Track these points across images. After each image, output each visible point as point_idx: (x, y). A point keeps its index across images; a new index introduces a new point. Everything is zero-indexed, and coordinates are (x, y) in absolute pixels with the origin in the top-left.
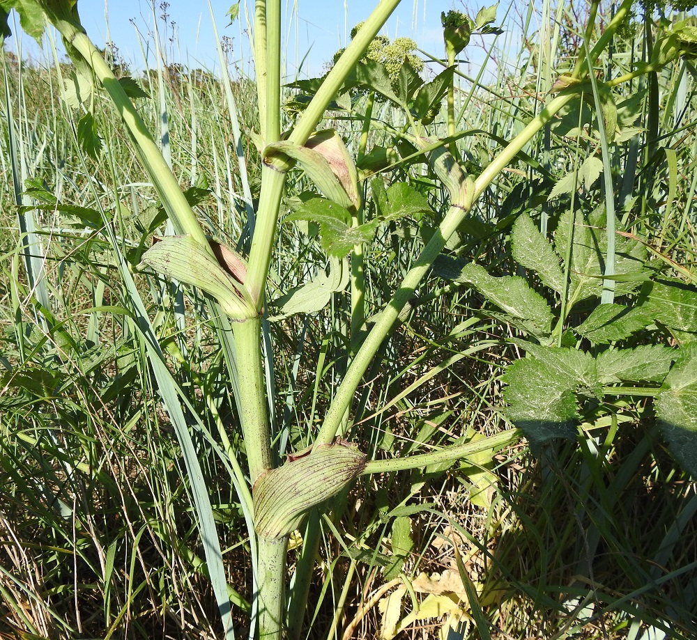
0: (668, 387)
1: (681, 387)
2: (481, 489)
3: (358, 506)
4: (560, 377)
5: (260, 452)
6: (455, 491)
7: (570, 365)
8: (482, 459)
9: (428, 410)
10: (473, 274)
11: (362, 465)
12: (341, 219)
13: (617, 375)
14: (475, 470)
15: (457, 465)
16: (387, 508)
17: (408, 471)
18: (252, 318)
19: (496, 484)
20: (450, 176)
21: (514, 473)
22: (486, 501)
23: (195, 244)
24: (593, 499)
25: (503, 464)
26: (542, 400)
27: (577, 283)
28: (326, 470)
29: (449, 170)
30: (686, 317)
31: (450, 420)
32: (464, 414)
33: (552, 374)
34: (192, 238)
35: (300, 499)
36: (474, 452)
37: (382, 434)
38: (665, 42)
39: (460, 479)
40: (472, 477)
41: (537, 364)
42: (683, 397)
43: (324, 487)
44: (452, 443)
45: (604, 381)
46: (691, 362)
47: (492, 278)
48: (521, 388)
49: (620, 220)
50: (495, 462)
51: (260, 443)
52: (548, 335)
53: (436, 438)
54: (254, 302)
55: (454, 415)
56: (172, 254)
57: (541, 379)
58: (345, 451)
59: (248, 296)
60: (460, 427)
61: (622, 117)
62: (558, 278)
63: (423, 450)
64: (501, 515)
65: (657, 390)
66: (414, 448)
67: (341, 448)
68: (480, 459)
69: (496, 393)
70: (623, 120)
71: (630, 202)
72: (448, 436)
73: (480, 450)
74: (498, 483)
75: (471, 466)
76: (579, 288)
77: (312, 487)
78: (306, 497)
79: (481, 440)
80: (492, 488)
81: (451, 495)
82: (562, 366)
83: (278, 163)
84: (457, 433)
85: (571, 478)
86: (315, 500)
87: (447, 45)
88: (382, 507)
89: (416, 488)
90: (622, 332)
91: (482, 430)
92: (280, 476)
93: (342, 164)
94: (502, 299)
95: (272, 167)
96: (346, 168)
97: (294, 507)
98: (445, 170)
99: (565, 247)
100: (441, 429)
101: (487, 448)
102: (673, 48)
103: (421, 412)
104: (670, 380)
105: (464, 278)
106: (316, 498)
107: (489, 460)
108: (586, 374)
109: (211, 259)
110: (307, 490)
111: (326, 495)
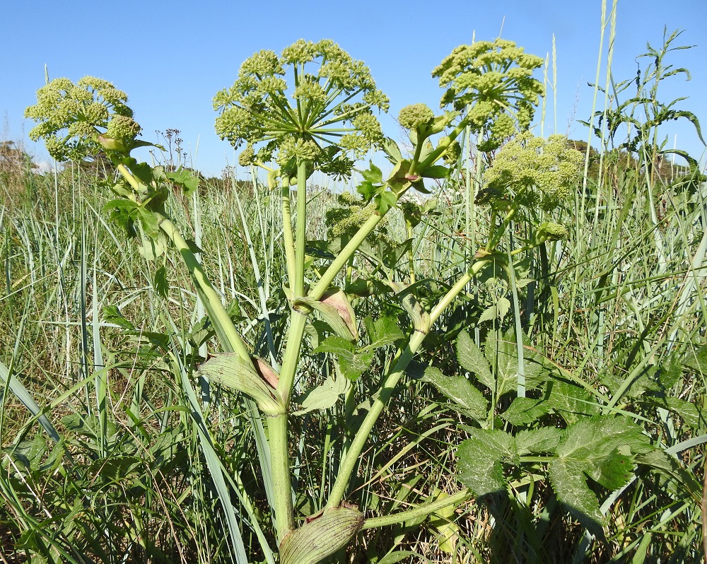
0: (558, 456)
1: (565, 456)
2: (447, 538)
3: (352, 559)
4: (493, 451)
5: (286, 516)
6: (428, 541)
7: (499, 442)
8: (446, 513)
9: (403, 475)
10: (432, 375)
11: (362, 523)
12: (348, 349)
13: (528, 448)
14: (442, 522)
15: (428, 518)
16: (377, 558)
17: (389, 526)
18: (282, 414)
19: (458, 533)
20: (414, 311)
21: (471, 524)
22: (451, 546)
23: (242, 361)
24: (526, 542)
25: (461, 515)
26: (482, 468)
27: (502, 381)
28: (335, 528)
29: (413, 306)
30: (572, 404)
31: (421, 482)
32: (431, 477)
33: (487, 449)
34: (240, 357)
35: (317, 552)
36: (441, 508)
37: (370, 494)
38: (538, 233)
39: (431, 531)
40: (439, 528)
41: (478, 442)
42: (567, 463)
43: (334, 541)
44: (423, 501)
45: (520, 453)
46: (569, 439)
47: (445, 377)
48: (468, 460)
49: (527, 334)
50: (456, 514)
51: (286, 509)
52: (485, 420)
53: (412, 498)
54: (284, 402)
55: (423, 478)
56: (225, 369)
57: (481, 453)
58: (349, 512)
59: (280, 398)
60: (428, 486)
61: (519, 272)
62: (488, 377)
63: (402, 509)
64: (463, 559)
65: (552, 458)
66: (395, 507)
67: (347, 510)
68: (445, 513)
69: (454, 458)
70: (520, 274)
71: (533, 318)
72: (420, 496)
73: (445, 506)
74: (460, 532)
75: (438, 519)
76: (503, 384)
77: (326, 542)
78: (321, 550)
79: (445, 498)
80: (455, 536)
81: (425, 545)
82: (494, 443)
83: (303, 309)
84: (426, 492)
85: (510, 526)
86: (328, 552)
87: (406, 222)
88: (373, 558)
89: (398, 540)
90: (531, 418)
91: (445, 490)
92: (301, 535)
93: (345, 310)
94: (453, 393)
95: (299, 312)
96: (348, 313)
97: (312, 559)
98: (410, 306)
99: (492, 355)
100: (415, 490)
101: (449, 504)
102: (542, 237)
103: (397, 477)
104: (558, 451)
105: (427, 378)
106: (329, 550)
107: (451, 513)
108: (510, 448)
109: (253, 372)
110: (323, 544)
111: (336, 548)
